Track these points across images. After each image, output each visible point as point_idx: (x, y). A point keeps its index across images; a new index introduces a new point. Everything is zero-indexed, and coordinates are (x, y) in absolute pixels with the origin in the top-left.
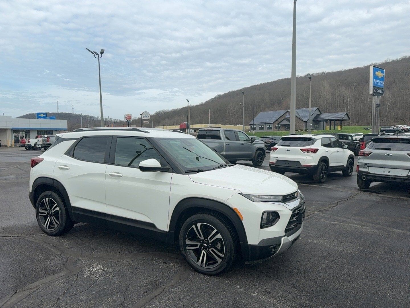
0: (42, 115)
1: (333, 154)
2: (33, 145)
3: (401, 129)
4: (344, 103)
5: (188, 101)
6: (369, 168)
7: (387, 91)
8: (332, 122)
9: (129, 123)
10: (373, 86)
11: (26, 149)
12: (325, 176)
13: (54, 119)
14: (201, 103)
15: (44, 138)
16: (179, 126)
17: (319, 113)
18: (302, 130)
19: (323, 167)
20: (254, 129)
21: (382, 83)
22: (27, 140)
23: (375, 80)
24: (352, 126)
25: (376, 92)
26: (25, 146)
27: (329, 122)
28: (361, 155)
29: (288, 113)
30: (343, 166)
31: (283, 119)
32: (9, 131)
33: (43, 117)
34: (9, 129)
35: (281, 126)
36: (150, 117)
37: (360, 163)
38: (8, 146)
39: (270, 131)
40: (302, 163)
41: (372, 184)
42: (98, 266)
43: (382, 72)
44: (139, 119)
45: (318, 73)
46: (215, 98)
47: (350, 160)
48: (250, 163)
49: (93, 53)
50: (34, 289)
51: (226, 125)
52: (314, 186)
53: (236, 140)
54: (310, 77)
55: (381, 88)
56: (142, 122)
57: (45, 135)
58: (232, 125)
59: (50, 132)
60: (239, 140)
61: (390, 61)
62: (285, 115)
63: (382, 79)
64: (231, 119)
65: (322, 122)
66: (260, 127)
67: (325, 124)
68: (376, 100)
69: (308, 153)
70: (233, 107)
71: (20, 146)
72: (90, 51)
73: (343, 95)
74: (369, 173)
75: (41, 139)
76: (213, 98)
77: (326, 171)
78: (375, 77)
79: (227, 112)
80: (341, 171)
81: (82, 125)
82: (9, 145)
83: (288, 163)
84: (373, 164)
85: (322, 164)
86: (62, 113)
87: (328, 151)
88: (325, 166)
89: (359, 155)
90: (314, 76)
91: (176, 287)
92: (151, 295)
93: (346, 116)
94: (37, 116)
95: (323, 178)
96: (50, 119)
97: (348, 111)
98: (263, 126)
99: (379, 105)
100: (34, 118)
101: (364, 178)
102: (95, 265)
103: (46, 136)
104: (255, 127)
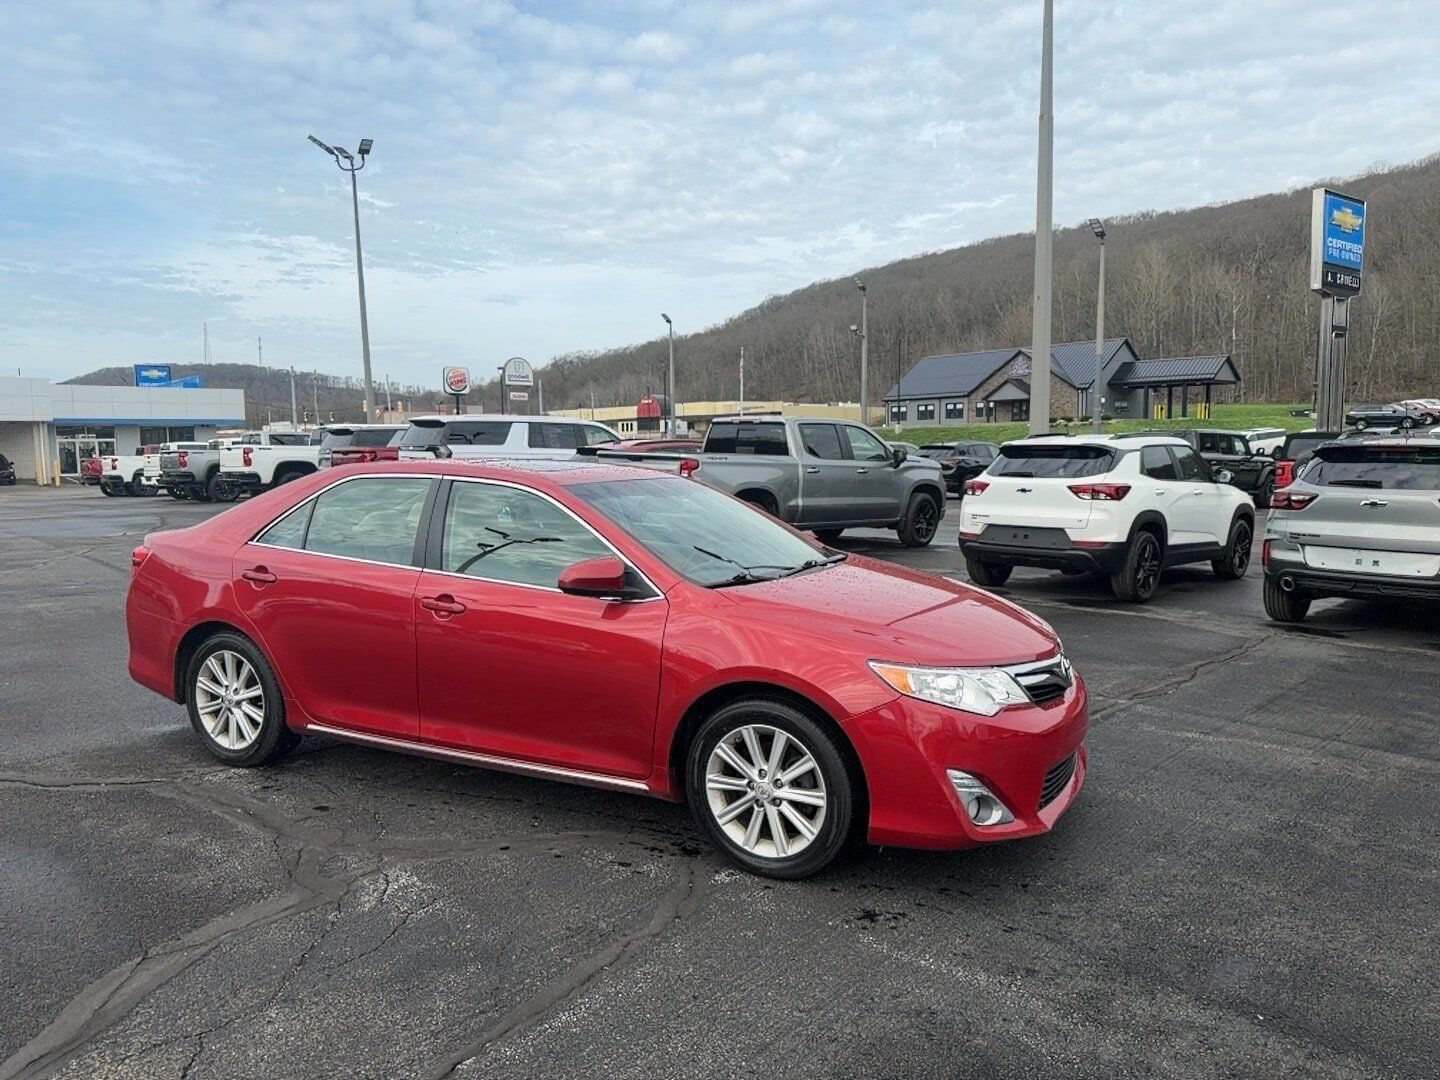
0: (155, 373)
1: (1179, 503)
2: (128, 478)
3: (1422, 415)
4: (1218, 323)
5: (669, 321)
6: (1307, 548)
7: (1374, 278)
8: (1178, 391)
9: (460, 397)
10: (1325, 263)
11: (105, 492)
12: (1151, 579)
13: (195, 386)
14: (711, 326)
15: (169, 453)
16: (636, 408)
17: (1129, 358)
18: (1070, 420)
19: (1144, 549)
20: (899, 417)
21: (1354, 252)
22: (106, 462)
23: (1330, 239)
24: (1246, 402)
25: (1334, 284)
26: (103, 480)
27: (1165, 391)
28: (1278, 504)
29: (1020, 358)
30: (1216, 543)
31: (1001, 381)
32: (43, 431)
33: (159, 380)
34: (43, 422)
35: (995, 406)
36: (531, 379)
37: (1275, 532)
38: (41, 483)
39: (955, 423)
40: (1074, 536)
41: (1317, 606)
42: (401, 878)
43: (1358, 213)
44: (492, 384)
45: (1126, 215)
46: (761, 307)
47: (1238, 525)
48: (891, 537)
49: (332, 153)
50: (204, 949)
51: (801, 405)
52: (1115, 612)
53: (843, 458)
54: (1100, 229)
55: (1352, 271)
56: (504, 397)
57: (168, 444)
58: (821, 402)
59: (183, 431)
60: (852, 457)
61: (1386, 171)
62: (1009, 366)
63: (1354, 236)
64: (819, 384)
65: (1141, 392)
66: (922, 408)
67: (1151, 399)
68: (1333, 312)
69: (1093, 498)
70: (825, 339)
71: (83, 484)
72: (321, 144)
73: (1217, 296)
74: (1305, 566)
75: (156, 459)
76: (755, 309)
77: (1156, 563)
78: (1333, 230)
79: (806, 356)
80: (1209, 562)
81: (294, 407)
82: (43, 479)
83: (1026, 536)
84: (1318, 536)
85: (1144, 537)
86: (221, 367)
87: (1162, 494)
88: (1153, 543)
89: (1271, 504)
90: (1113, 226)
91: (666, 939)
92: (587, 966)
93: (1226, 366)
94: (137, 376)
95: (1145, 584)
96: (184, 387)
97: (1234, 352)
98: (930, 408)
99: (1344, 329)
100: (127, 385)
101: (1287, 584)
102: (392, 874)
103: (173, 446)
104: (903, 409)
